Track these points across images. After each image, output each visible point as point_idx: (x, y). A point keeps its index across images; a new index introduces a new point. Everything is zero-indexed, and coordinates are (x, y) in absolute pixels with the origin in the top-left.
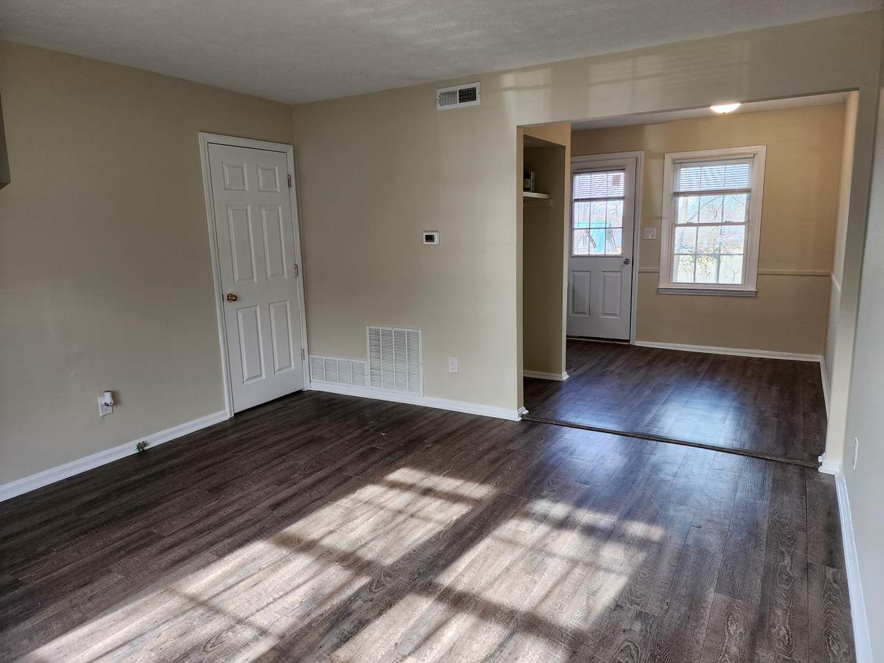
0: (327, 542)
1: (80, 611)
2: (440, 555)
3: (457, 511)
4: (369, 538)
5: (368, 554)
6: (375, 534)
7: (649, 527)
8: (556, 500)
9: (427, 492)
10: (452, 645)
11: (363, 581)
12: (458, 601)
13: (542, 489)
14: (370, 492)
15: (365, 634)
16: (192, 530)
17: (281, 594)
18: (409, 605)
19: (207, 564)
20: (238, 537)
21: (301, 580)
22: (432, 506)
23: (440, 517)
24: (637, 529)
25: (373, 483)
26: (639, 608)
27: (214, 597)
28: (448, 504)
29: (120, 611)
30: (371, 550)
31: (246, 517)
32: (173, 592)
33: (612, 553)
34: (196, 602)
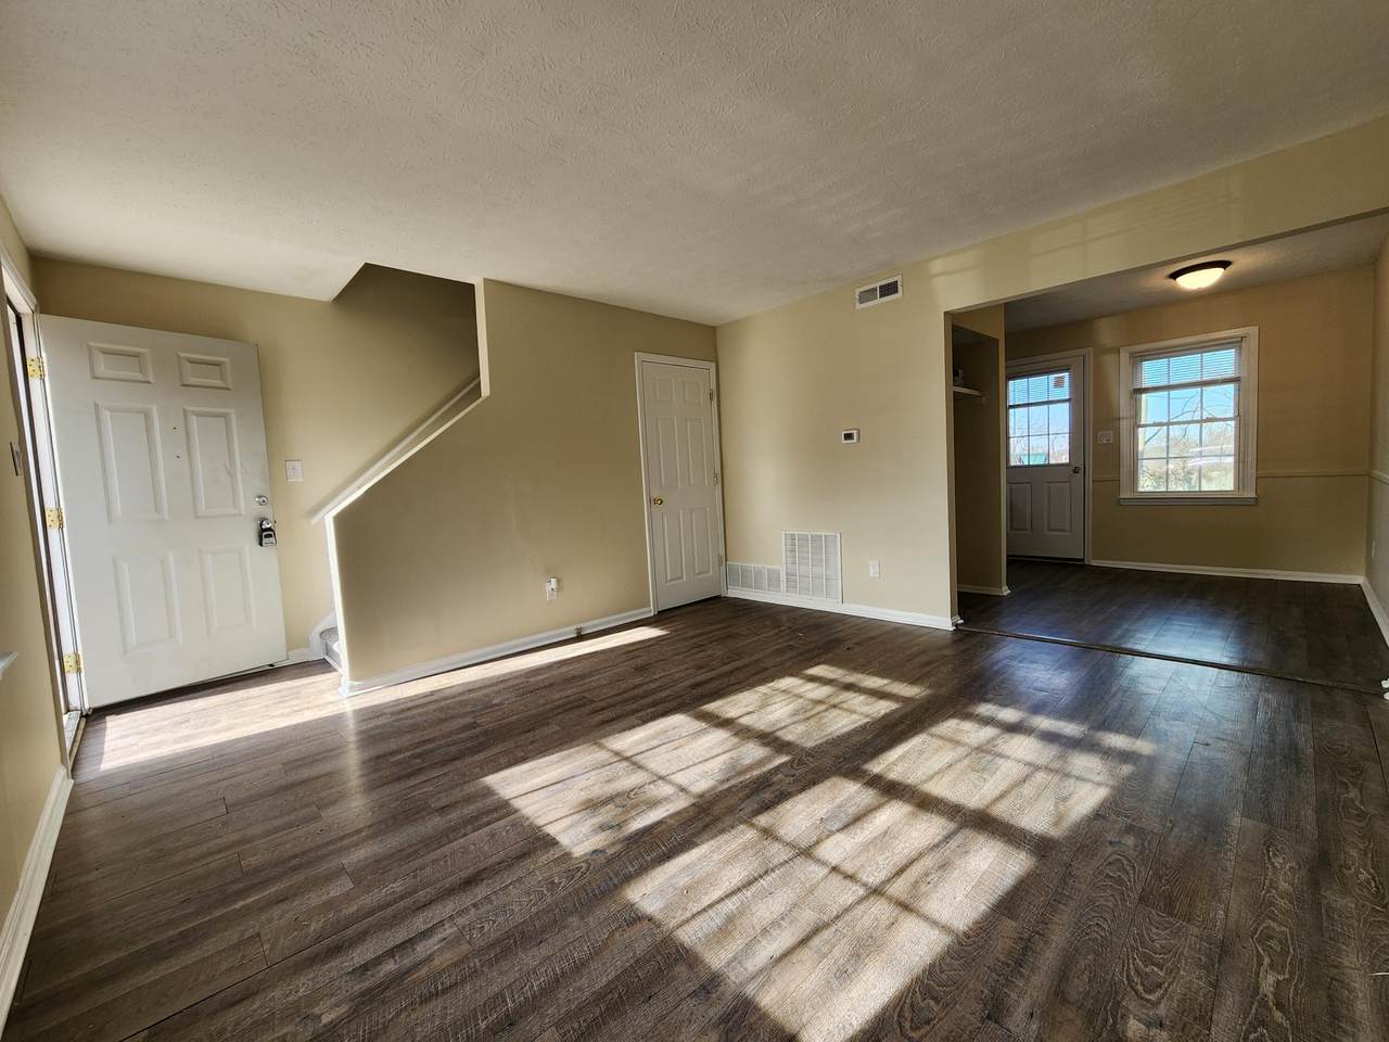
0: (744, 721)
1: (523, 751)
2: (867, 743)
3: (883, 707)
4: (789, 721)
5: (788, 736)
6: (795, 719)
7: (1133, 740)
8: (1004, 705)
9: (849, 687)
10: (886, 828)
11: (784, 759)
12: (891, 790)
13: (986, 693)
14: (787, 682)
15: (788, 805)
16: (619, 698)
17: (701, 759)
18: (835, 784)
19: (632, 727)
20: (660, 708)
21: (720, 751)
22: (856, 700)
23: (866, 709)
24: (1117, 741)
25: (792, 675)
26: (1129, 821)
27: (637, 754)
28: (874, 699)
29: (555, 755)
30: (791, 733)
31: (668, 692)
32: (601, 746)
33: (1083, 763)
34: (621, 757)
